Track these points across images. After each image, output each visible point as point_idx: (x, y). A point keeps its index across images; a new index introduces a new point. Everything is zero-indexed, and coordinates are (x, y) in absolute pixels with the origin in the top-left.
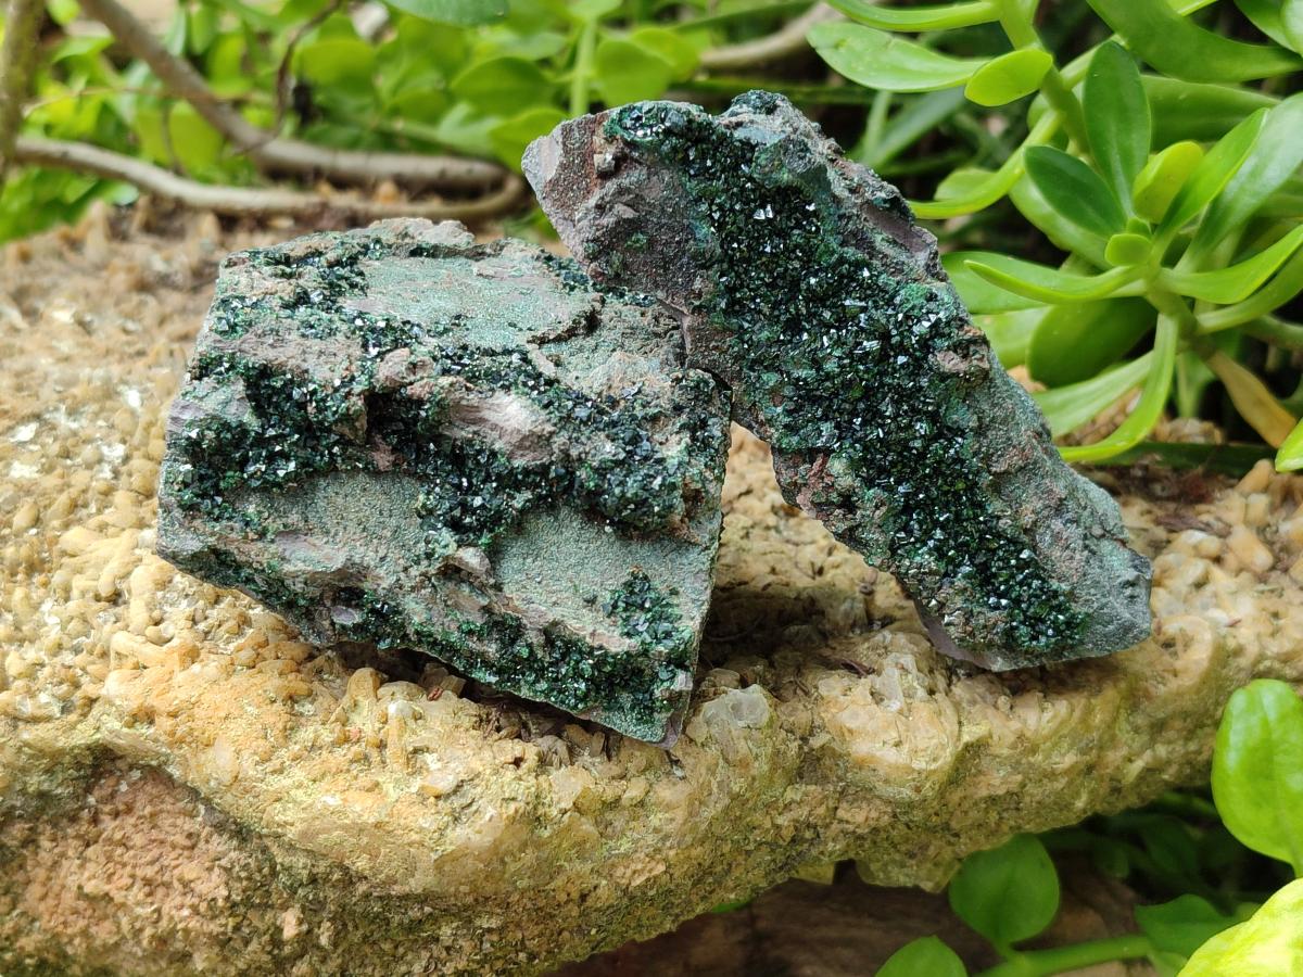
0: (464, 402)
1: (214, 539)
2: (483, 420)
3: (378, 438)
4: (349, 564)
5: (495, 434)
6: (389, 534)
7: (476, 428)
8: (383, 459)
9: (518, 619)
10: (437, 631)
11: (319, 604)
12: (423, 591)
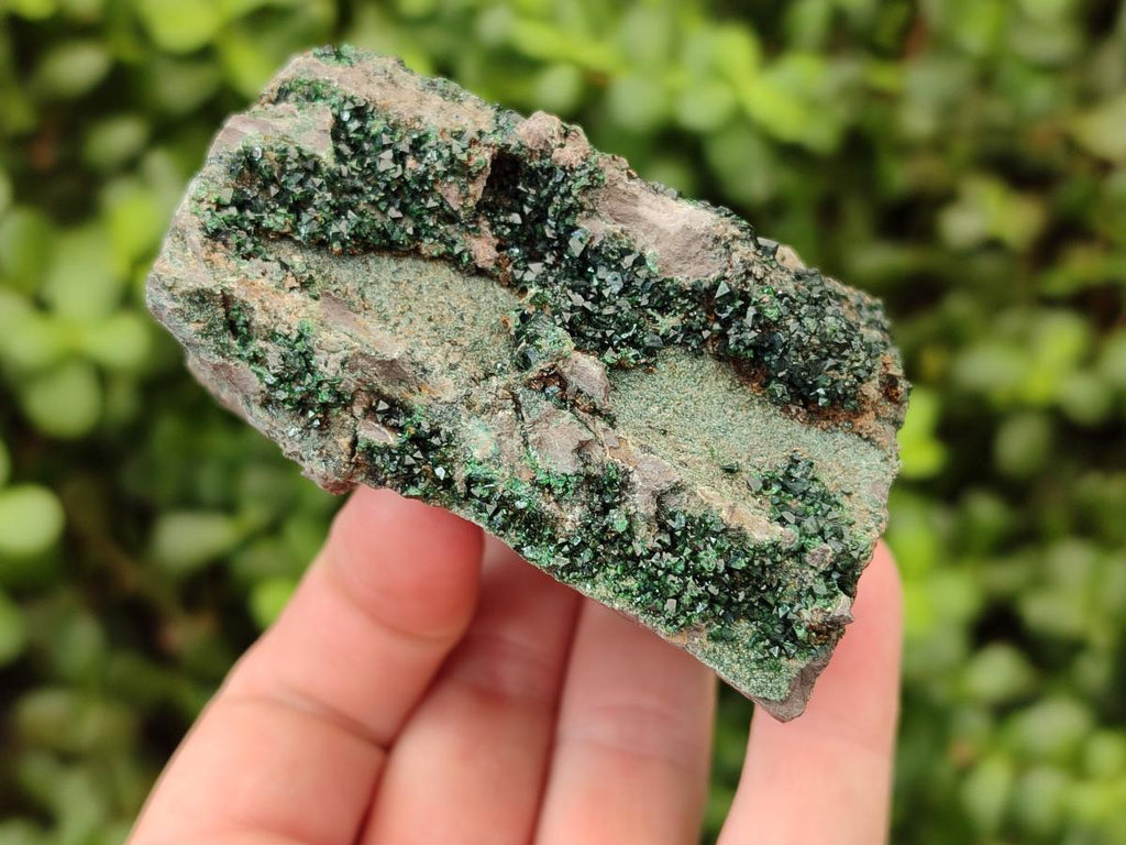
0: (620, 186)
1: (235, 279)
2: (637, 218)
3: (484, 225)
4: (407, 359)
5: (650, 239)
6: (467, 344)
7: (625, 227)
8: (483, 250)
9: (627, 473)
10: (500, 476)
11: (345, 407)
12: (501, 414)
